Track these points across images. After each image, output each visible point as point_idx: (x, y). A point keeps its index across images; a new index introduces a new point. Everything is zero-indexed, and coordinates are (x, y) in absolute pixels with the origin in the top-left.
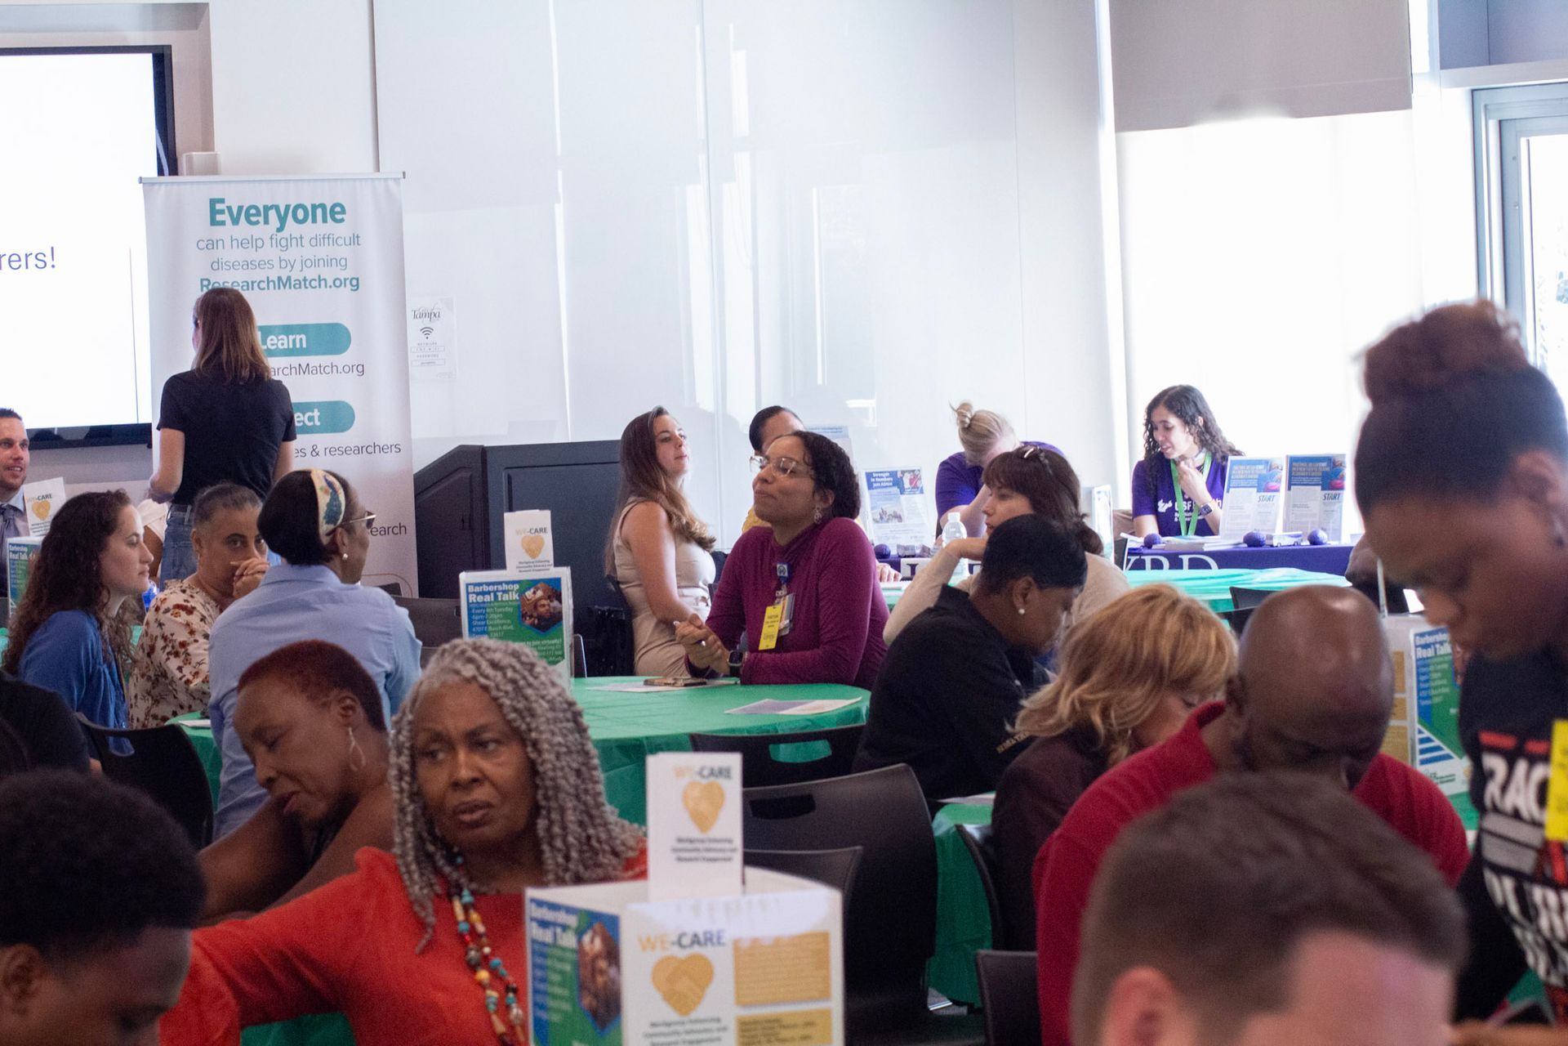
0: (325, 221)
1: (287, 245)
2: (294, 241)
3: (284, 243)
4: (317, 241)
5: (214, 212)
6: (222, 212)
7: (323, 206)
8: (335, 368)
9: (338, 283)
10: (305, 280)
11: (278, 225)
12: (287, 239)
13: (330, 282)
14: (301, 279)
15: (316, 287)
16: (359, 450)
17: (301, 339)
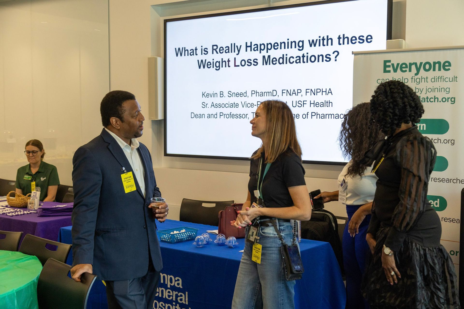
0: (440, 70)
1: (420, 81)
2: (423, 79)
3: (418, 80)
4: (435, 79)
5: (385, 66)
6: (389, 66)
7: (439, 63)
8: (439, 141)
9: (444, 100)
10: (427, 98)
11: (416, 72)
12: (420, 79)
13: (440, 99)
14: (425, 97)
15: (432, 102)
16: (449, 181)
17: (423, 126)
